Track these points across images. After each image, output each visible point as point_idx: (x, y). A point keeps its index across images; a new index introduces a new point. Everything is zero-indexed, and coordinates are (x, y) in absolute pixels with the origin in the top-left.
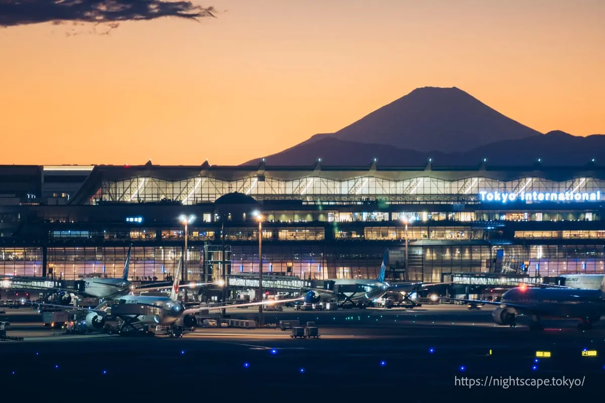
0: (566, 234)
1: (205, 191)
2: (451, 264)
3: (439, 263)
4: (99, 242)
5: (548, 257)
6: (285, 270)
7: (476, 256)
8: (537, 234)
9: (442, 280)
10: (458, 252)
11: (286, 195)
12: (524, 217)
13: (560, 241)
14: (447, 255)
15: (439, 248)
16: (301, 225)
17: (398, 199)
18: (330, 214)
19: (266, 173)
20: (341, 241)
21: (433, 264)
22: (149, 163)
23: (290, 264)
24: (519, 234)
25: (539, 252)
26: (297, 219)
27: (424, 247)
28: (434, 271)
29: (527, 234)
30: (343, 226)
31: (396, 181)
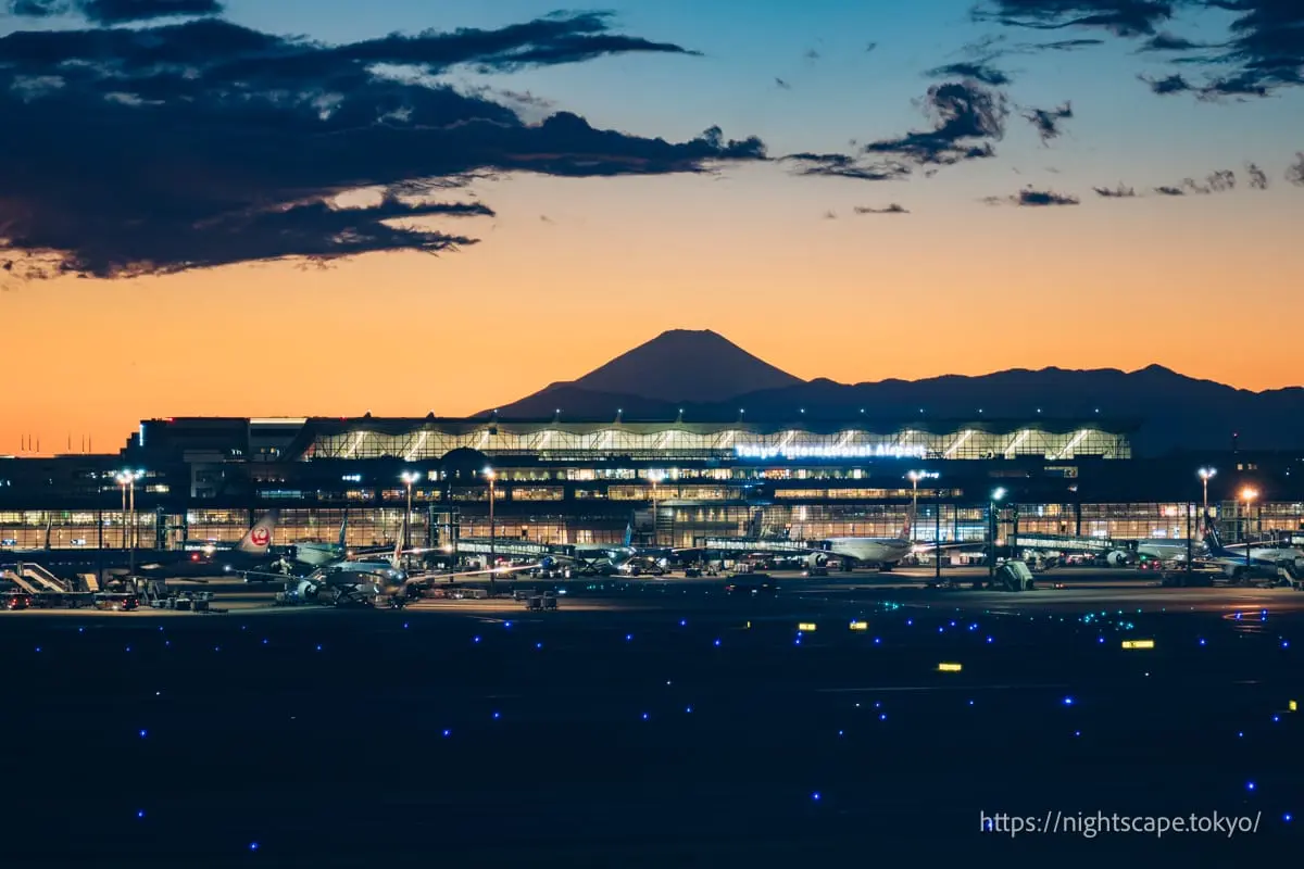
0: (832, 493)
1: (430, 446)
2: (704, 526)
3: (692, 526)
4: (311, 503)
5: (812, 520)
6: (519, 533)
7: (732, 518)
8: (801, 493)
9: (694, 544)
10: (712, 513)
11: (520, 450)
12: (786, 474)
13: (825, 501)
14: (700, 517)
15: (691, 509)
16: (538, 484)
17: (645, 454)
18: (569, 471)
19: (498, 426)
20: (582, 501)
21: (684, 527)
22: (368, 414)
23: (525, 527)
24: (779, 493)
25: (802, 513)
26: (533, 477)
27: (675, 508)
28: (685, 535)
29: (790, 493)
30: (585, 485)
31: (643, 434)
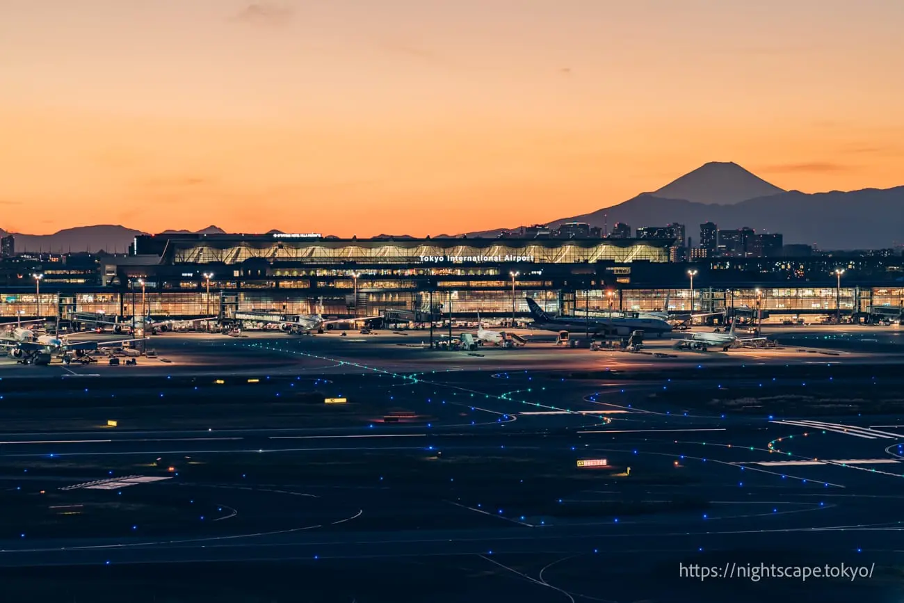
0: (474, 284)
2: (386, 304)
3: (378, 304)
4: (160, 289)
5: (462, 298)
6: (282, 308)
7: (403, 299)
8: (454, 284)
9: (379, 315)
10: (391, 296)
11: (297, 258)
12: (449, 271)
13: (468, 288)
14: (384, 298)
15: (378, 294)
16: (298, 278)
18: (318, 271)
19: (284, 244)
20: (321, 288)
21: (373, 304)
23: (285, 304)
24: (439, 284)
25: (455, 295)
26: (295, 274)
27: (368, 293)
28: (375, 309)
29: (447, 284)
30: (324, 278)
